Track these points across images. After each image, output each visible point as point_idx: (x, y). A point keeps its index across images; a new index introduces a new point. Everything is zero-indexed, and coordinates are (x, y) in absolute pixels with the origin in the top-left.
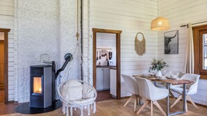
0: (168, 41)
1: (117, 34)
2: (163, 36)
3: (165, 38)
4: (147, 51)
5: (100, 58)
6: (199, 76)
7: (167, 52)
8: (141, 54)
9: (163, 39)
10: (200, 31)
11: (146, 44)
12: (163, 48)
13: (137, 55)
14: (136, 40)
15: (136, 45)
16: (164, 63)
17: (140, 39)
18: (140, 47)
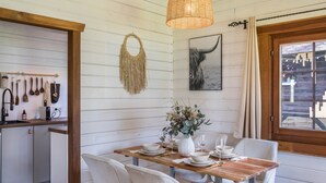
0: (197, 58)
1: (70, 33)
2: (185, 46)
3: (192, 52)
4: (149, 83)
5: (25, 99)
6: (275, 145)
7: (196, 85)
8: (136, 91)
9: (186, 55)
10: (273, 37)
11: (149, 65)
12: (186, 75)
13: (125, 94)
14: (124, 54)
15: (122, 67)
16: (200, 116)
17: (133, 51)
18: (133, 73)
